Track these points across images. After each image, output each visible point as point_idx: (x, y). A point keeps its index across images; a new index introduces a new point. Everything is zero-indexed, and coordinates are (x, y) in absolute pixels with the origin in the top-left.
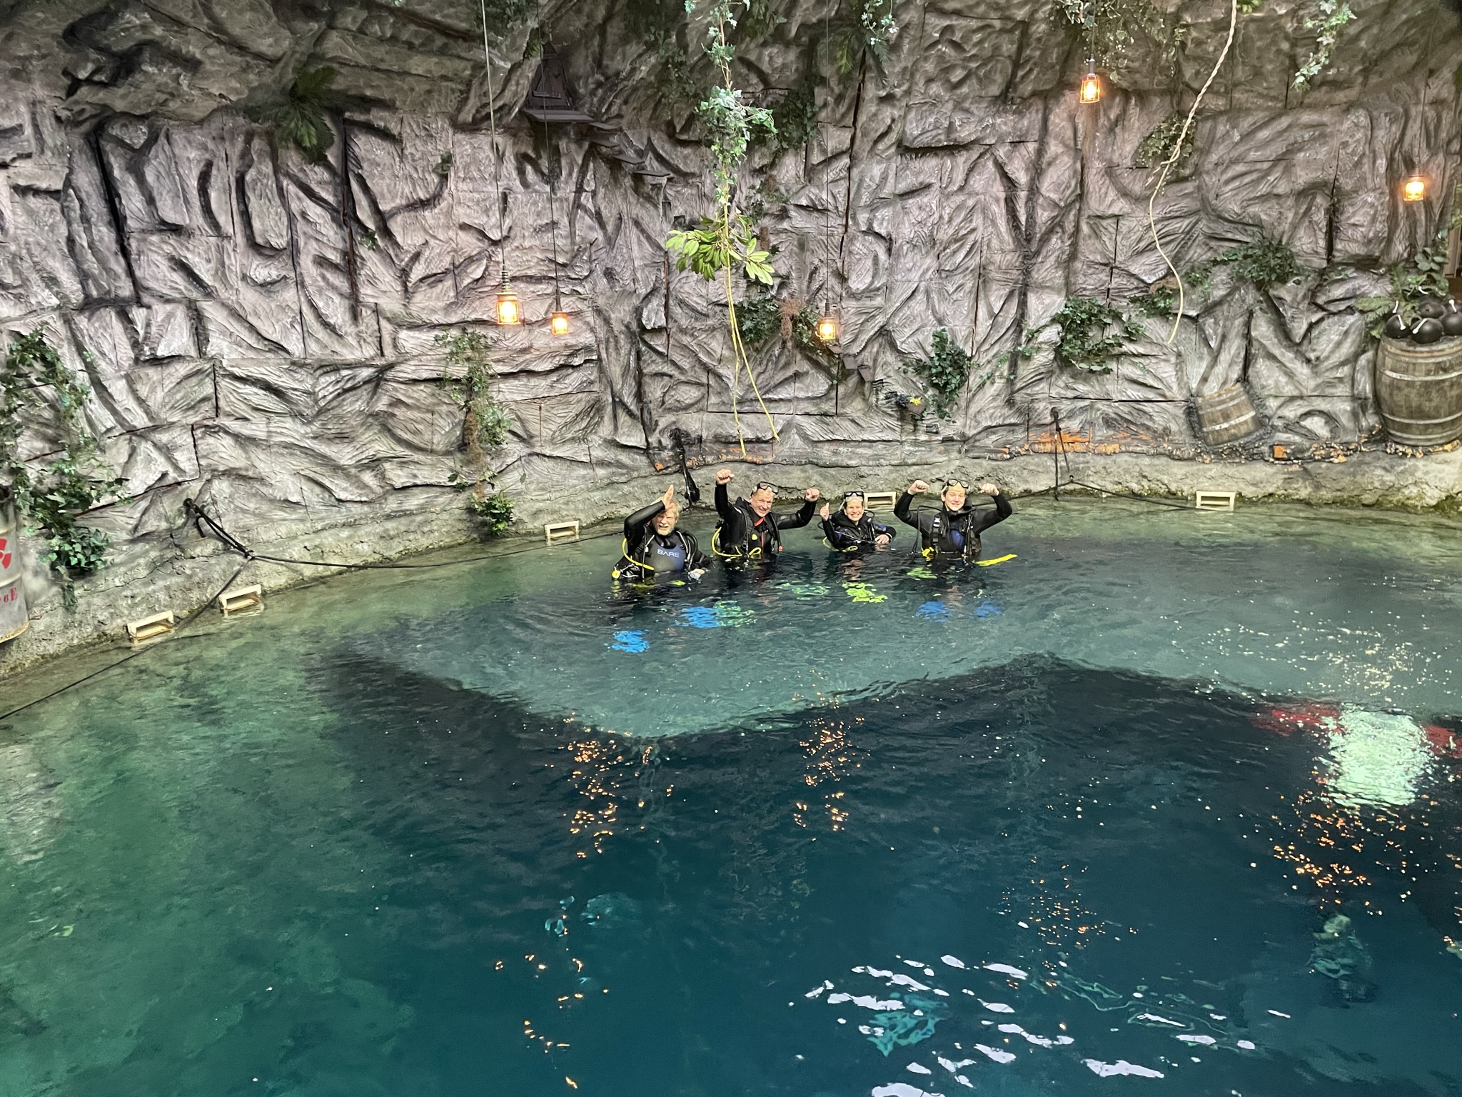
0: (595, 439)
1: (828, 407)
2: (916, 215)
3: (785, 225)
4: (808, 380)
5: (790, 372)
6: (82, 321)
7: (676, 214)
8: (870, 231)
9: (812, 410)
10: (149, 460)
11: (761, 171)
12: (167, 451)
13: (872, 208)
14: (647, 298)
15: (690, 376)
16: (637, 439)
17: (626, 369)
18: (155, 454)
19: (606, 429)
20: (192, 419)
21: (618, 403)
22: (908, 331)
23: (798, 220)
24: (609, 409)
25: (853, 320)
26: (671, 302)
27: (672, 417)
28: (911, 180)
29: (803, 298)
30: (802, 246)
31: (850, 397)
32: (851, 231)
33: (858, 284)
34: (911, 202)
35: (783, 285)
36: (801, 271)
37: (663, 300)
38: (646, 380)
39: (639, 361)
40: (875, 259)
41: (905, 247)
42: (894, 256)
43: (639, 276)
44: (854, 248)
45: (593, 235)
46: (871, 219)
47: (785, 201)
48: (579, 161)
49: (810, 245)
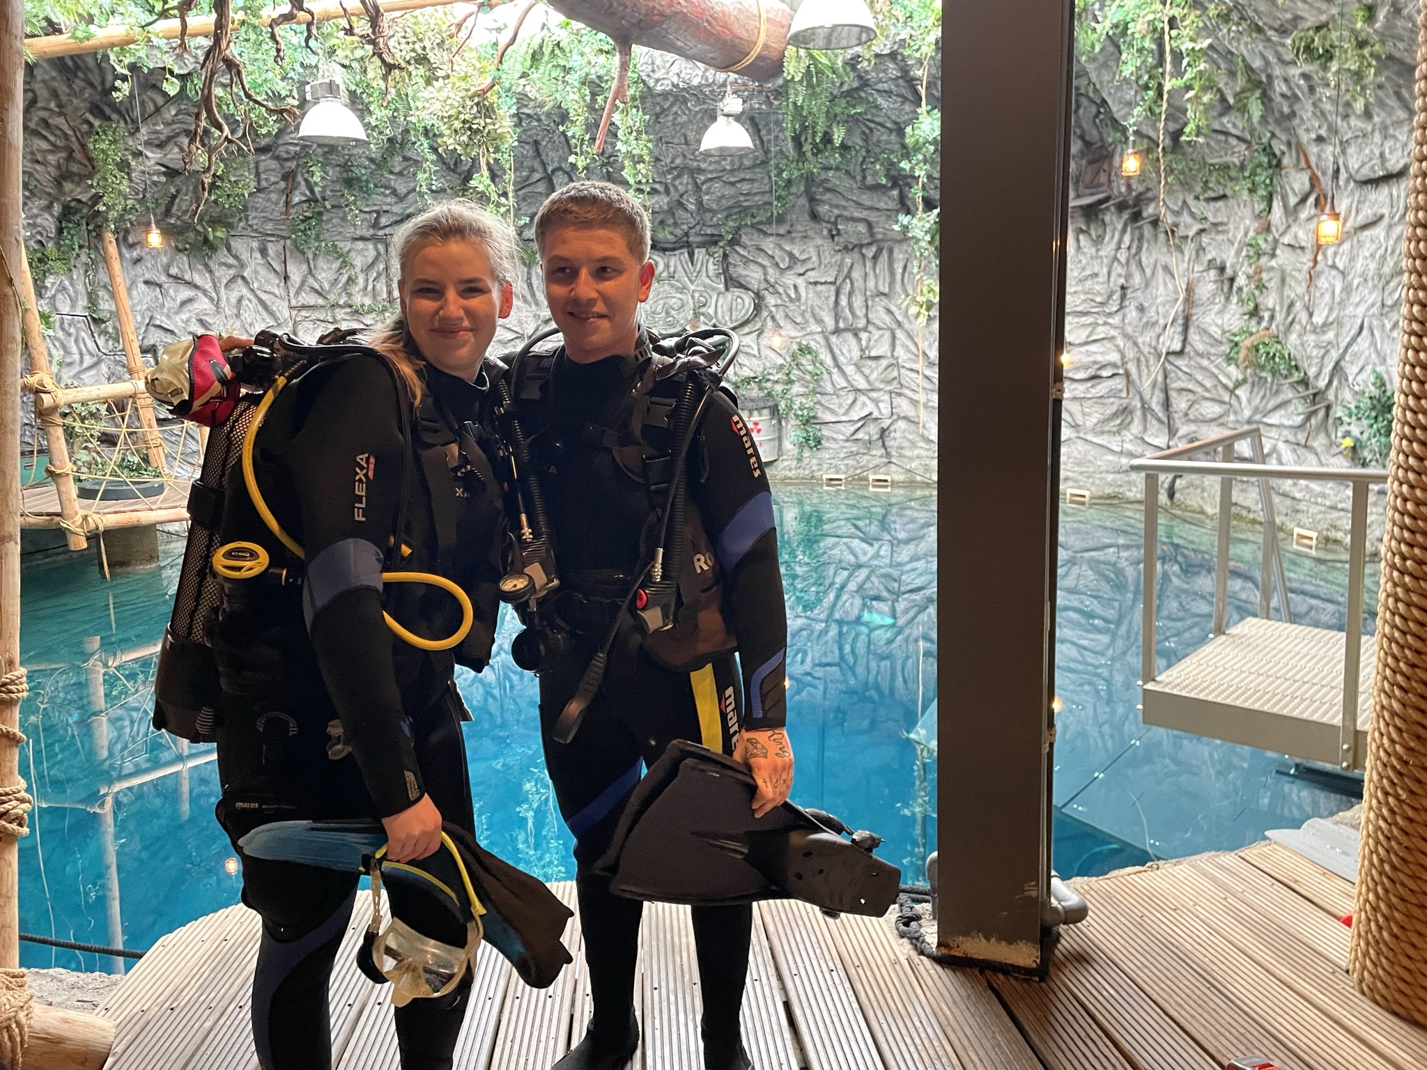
0: (1128, 436)
1: (1301, 437)
2: (1368, 248)
3: (1273, 263)
4: (1291, 408)
5: (1279, 399)
6: (833, 339)
7: (1209, 257)
8: (1333, 266)
9: (1291, 438)
10: (864, 404)
11: (1259, 216)
12: (876, 402)
14: (1166, 327)
15: (1213, 395)
16: (1161, 441)
17: (1154, 384)
18: (868, 402)
19: (1136, 428)
20: (889, 388)
21: (1146, 409)
22: (1355, 369)
23: (1283, 256)
24: (1139, 413)
25: (1315, 352)
26: (1192, 330)
27: (1193, 427)
28: (1367, 213)
29: (1282, 328)
30: (1283, 281)
31: (1318, 430)
32: (1319, 267)
33: (1318, 319)
34: (1367, 233)
35: (1272, 318)
36: (1282, 304)
37: (1180, 329)
38: (1173, 394)
39: (1166, 377)
40: (1333, 293)
41: (1356, 282)
42: (1347, 289)
43: (1160, 310)
44: (1320, 284)
45: (1122, 281)
46: (1335, 254)
47: (1276, 241)
48: (1120, 226)
49: (1288, 279)
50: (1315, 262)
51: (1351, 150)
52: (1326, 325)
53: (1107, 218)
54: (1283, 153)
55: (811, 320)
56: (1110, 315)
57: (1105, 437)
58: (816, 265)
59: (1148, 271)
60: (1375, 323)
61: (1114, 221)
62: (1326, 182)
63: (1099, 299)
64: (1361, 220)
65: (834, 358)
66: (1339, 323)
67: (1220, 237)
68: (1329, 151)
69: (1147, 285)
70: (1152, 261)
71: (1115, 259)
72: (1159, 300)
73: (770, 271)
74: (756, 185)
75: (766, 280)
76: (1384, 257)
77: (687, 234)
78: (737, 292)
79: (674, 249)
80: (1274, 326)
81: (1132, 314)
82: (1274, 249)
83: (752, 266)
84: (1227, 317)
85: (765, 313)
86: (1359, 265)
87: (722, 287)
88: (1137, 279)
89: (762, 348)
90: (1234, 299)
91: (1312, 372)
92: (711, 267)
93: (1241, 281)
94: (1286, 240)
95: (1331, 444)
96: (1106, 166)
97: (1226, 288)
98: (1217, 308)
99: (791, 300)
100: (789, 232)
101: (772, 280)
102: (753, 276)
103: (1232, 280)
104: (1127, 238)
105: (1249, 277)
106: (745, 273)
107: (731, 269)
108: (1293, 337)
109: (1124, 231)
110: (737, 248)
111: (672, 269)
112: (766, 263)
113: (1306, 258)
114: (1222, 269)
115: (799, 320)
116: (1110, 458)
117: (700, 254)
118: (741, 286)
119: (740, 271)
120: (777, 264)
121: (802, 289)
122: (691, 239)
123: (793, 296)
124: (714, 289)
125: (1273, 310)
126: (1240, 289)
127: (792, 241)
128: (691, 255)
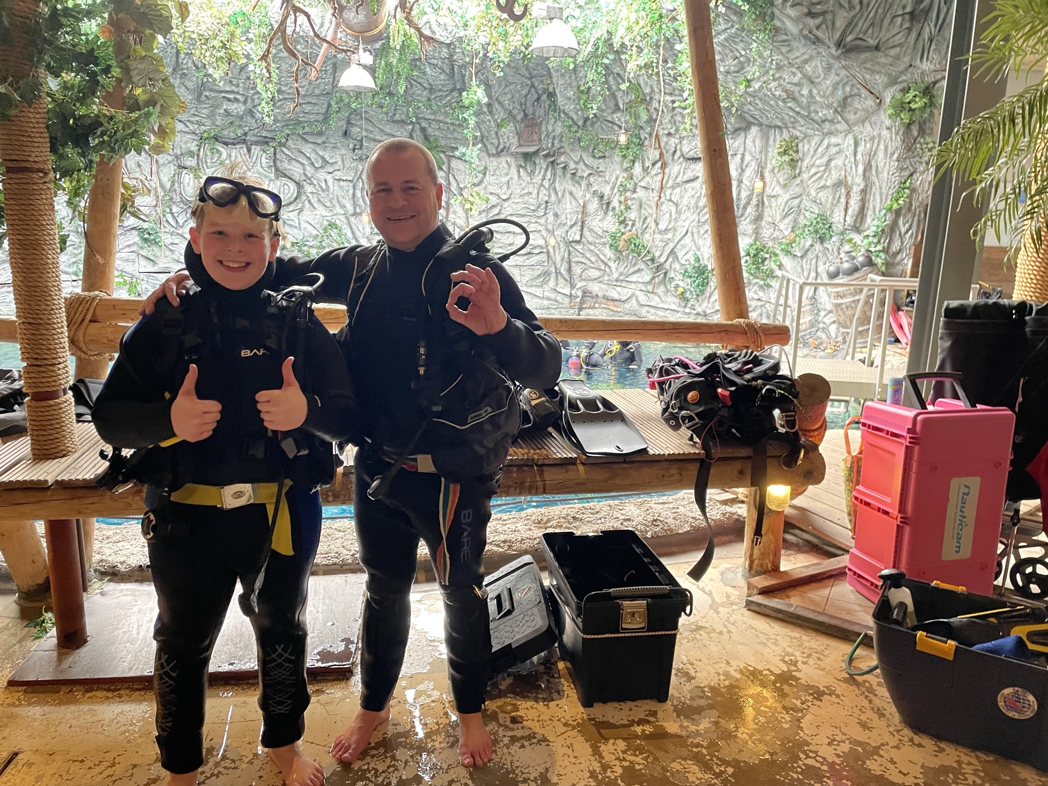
0: (546, 287)
1: (650, 288)
2: (690, 192)
3: (635, 196)
4: (643, 273)
5: (636, 268)
7: (594, 189)
8: (670, 200)
9: (643, 288)
11: (626, 170)
13: (673, 188)
14: (572, 226)
15: (596, 265)
16: (567, 291)
17: (563, 259)
19: (552, 284)
21: (558, 273)
22: (683, 253)
23: (640, 193)
24: (554, 275)
25: (660, 244)
26: (585, 229)
27: (584, 283)
28: (689, 175)
29: (640, 231)
30: (641, 206)
31: (659, 284)
32: (662, 200)
33: (662, 226)
34: (689, 185)
35: (633, 225)
36: (640, 218)
37: (579, 228)
38: (573, 264)
39: (569, 255)
40: (671, 214)
41: (684, 208)
42: (679, 213)
43: (569, 217)
44: (662, 208)
45: (546, 198)
46: (671, 194)
47: (636, 184)
48: (544, 167)
49: (644, 205)
50: (660, 197)
51: (684, 142)
52: (666, 231)
53: (537, 161)
54: (646, 138)
55: (337, 205)
56: (539, 217)
57: (533, 288)
58: (341, 167)
59: (560, 194)
60: (695, 230)
61: (542, 164)
62: (668, 157)
63: (532, 208)
64: (686, 178)
65: (353, 233)
66: (675, 230)
67: (600, 179)
68: (673, 141)
69: (559, 202)
70: (562, 188)
71: (542, 185)
72: (568, 211)
73: (308, 168)
74: (316, 107)
75: (305, 175)
76: (699, 198)
77: (245, 134)
78: (284, 180)
79: (234, 144)
80: (634, 229)
81: (551, 218)
82: (635, 188)
83: (294, 163)
84: (605, 223)
85: (304, 198)
86: (685, 201)
87: (272, 176)
88: (553, 198)
89: (302, 222)
90: (611, 213)
91: (657, 254)
92: (264, 160)
93: (615, 203)
94: (643, 184)
95: (668, 291)
96: (537, 130)
97: (604, 207)
98: (599, 217)
99: (323, 190)
100: (324, 143)
101: (309, 175)
102: (296, 170)
103: (608, 204)
104: (549, 174)
105: (620, 202)
106: (289, 167)
107: (278, 163)
108: (647, 236)
109: (546, 170)
110: (283, 149)
111: (233, 158)
112: (305, 162)
113: (656, 194)
114: (602, 197)
115: (328, 204)
116: (537, 300)
117: (256, 150)
118: (285, 176)
119: (285, 165)
120: (313, 164)
121: (330, 183)
122: (248, 138)
123: (324, 187)
124: (266, 177)
125: (634, 221)
126: (614, 208)
127: (325, 149)
128: (249, 150)
